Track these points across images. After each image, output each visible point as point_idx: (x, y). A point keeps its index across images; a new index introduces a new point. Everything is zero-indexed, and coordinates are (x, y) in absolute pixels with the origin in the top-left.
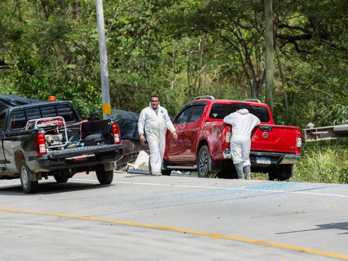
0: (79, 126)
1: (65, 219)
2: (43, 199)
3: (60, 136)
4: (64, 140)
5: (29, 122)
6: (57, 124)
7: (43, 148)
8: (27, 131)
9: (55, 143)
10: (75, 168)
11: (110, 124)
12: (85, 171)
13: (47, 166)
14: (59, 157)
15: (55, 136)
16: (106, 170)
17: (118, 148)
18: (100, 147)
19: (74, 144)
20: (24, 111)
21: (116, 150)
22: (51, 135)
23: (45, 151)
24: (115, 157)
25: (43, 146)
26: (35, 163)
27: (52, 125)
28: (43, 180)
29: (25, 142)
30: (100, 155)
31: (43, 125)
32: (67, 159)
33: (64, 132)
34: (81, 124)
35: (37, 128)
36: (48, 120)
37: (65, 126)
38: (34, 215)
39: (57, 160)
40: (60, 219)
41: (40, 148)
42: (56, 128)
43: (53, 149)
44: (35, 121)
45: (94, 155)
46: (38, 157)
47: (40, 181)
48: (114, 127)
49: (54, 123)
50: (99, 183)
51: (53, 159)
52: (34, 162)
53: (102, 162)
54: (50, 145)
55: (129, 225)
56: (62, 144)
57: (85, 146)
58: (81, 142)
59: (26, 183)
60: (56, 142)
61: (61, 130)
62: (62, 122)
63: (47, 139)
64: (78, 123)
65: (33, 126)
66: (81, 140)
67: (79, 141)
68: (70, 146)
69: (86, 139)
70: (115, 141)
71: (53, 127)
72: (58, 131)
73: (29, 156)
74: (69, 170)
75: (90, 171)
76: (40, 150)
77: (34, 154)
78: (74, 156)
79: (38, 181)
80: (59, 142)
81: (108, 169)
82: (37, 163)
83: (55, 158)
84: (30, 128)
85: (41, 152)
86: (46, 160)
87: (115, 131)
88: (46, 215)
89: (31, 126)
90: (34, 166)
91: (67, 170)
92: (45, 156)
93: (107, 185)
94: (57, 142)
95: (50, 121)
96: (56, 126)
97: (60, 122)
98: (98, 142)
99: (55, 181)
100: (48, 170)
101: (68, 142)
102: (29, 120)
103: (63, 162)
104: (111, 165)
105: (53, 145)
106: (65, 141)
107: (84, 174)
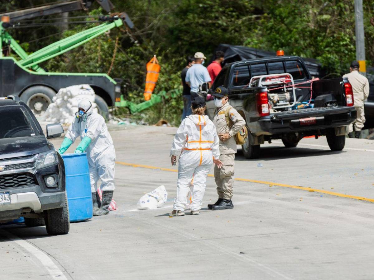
0: (309, 85)
1: (274, 189)
2: (261, 165)
3: (288, 95)
4: (291, 101)
5: (253, 79)
6: (285, 82)
7: (265, 109)
8: (250, 88)
9: (281, 103)
10: (303, 132)
11: (342, 84)
12: (313, 135)
13: (270, 129)
14: (283, 119)
15: (282, 95)
16: (338, 135)
17: (350, 111)
18: (330, 109)
19: (303, 105)
20: (248, 67)
21: (349, 113)
22: (276, 94)
23: (268, 112)
24: (346, 120)
25: (266, 106)
26: (257, 125)
27: (279, 82)
28: (266, 144)
29: (248, 101)
30: (330, 118)
31: (268, 82)
32: (292, 121)
33: (292, 91)
34: (311, 82)
35: (261, 86)
36: (274, 77)
37: (293, 84)
38: (245, 183)
39: (281, 123)
40: (271, 188)
41: (263, 108)
42: (283, 86)
43: (278, 110)
44: (259, 78)
45: (323, 118)
46: (260, 118)
47: (262, 146)
48: (347, 87)
49: (281, 81)
50: (330, 149)
51: (277, 121)
52: (255, 124)
53: (332, 126)
54: (276, 106)
55: (340, 197)
56: (289, 104)
57: (315, 107)
58: (312, 102)
59: (247, 147)
60: (282, 101)
61: (288, 89)
62: (290, 79)
63: (272, 98)
64: (308, 82)
65: (257, 83)
66: (311, 100)
67: (308, 102)
68: (299, 107)
69: (317, 99)
70: (348, 103)
71: (280, 85)
72: (285, 89)
73: (250, 116)
74: (296, 134)
75: (320, 135)
76: (263, 110)
77: (256, 115)
78: (301, 118)
79: (259, 145)
80: (286, 102)
81: (340, 133)
82: (259, 125)
83: (278, 120)
84: (253, 86)
85: (263, 113)
86: (269, 121)
87: (347, 91)
88: (258, 183)
89: (255, 83)
90: (256, 128)
91: (294, 133)
92: (269, 117)
93: (338, 152)
94: (284, 102)
95: (276, 79)
96: (283, 84)
97: (288, 79)
98: (328, 103)
99: (283, 145)
100: (271, 133)
101: (297, 103)
102: (253, 76)
103: (288, 125)
104: (343, 130)
105: (279, 106)
106: (293, 101)
107: (313, 138)
